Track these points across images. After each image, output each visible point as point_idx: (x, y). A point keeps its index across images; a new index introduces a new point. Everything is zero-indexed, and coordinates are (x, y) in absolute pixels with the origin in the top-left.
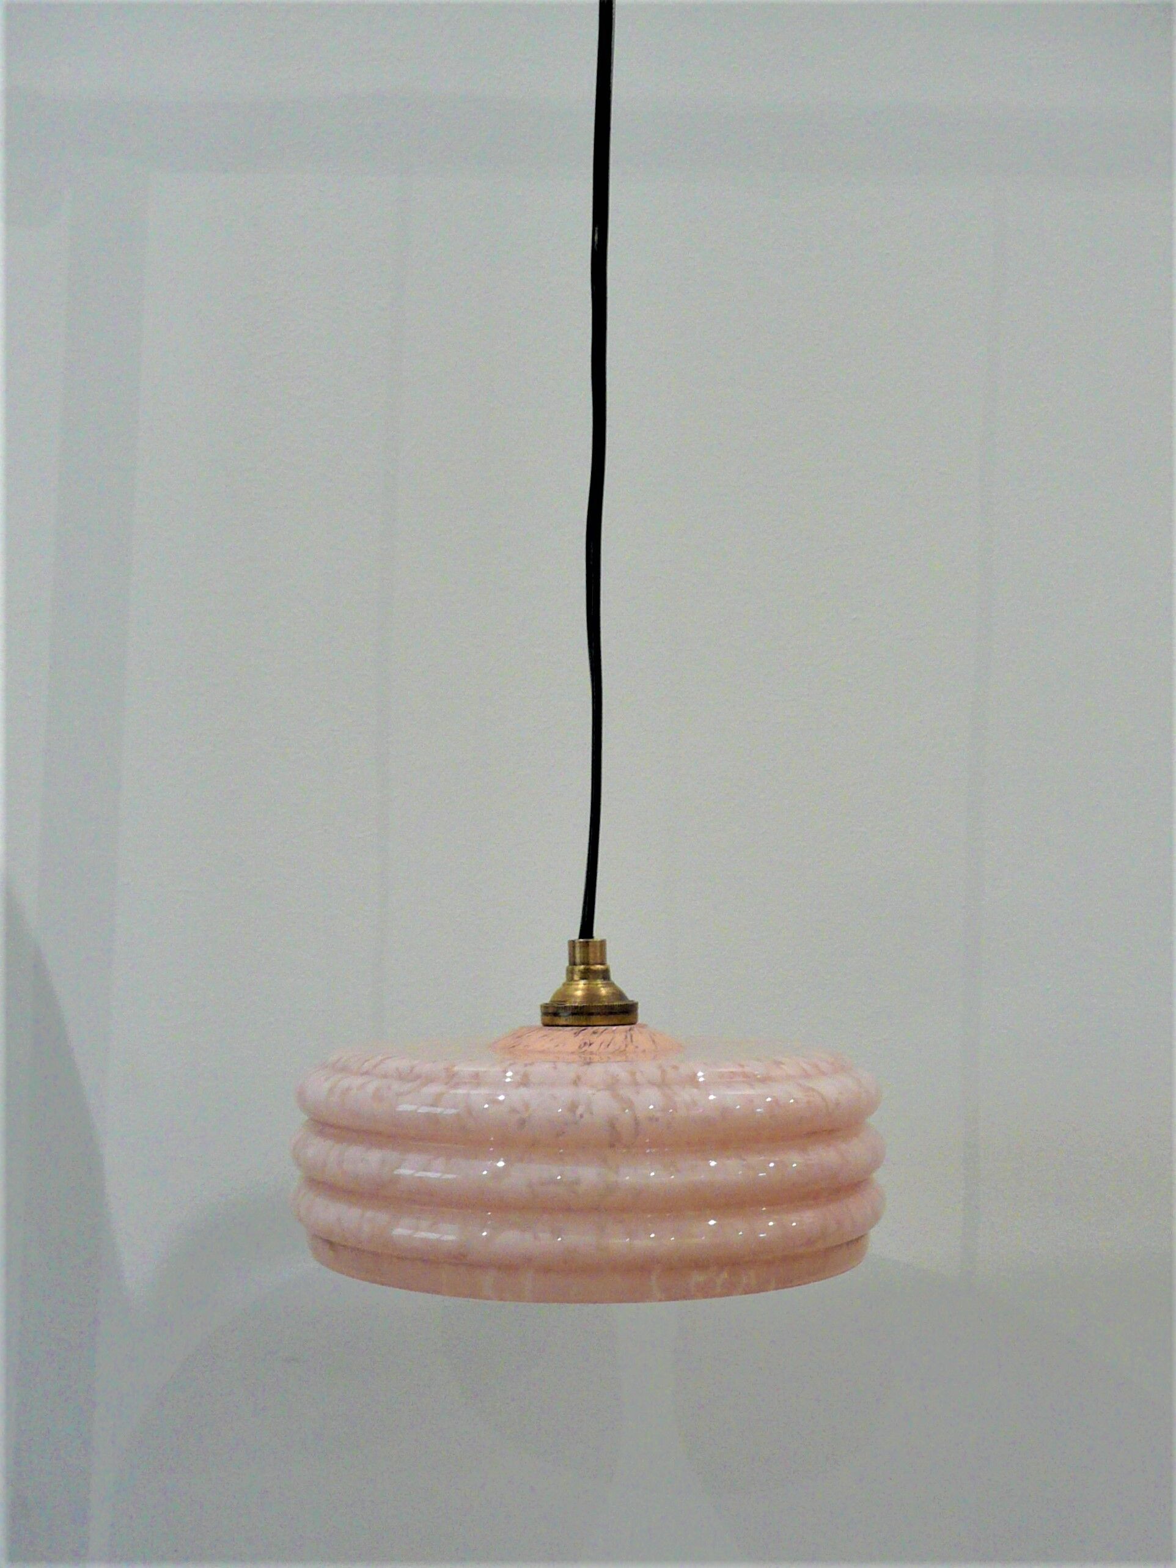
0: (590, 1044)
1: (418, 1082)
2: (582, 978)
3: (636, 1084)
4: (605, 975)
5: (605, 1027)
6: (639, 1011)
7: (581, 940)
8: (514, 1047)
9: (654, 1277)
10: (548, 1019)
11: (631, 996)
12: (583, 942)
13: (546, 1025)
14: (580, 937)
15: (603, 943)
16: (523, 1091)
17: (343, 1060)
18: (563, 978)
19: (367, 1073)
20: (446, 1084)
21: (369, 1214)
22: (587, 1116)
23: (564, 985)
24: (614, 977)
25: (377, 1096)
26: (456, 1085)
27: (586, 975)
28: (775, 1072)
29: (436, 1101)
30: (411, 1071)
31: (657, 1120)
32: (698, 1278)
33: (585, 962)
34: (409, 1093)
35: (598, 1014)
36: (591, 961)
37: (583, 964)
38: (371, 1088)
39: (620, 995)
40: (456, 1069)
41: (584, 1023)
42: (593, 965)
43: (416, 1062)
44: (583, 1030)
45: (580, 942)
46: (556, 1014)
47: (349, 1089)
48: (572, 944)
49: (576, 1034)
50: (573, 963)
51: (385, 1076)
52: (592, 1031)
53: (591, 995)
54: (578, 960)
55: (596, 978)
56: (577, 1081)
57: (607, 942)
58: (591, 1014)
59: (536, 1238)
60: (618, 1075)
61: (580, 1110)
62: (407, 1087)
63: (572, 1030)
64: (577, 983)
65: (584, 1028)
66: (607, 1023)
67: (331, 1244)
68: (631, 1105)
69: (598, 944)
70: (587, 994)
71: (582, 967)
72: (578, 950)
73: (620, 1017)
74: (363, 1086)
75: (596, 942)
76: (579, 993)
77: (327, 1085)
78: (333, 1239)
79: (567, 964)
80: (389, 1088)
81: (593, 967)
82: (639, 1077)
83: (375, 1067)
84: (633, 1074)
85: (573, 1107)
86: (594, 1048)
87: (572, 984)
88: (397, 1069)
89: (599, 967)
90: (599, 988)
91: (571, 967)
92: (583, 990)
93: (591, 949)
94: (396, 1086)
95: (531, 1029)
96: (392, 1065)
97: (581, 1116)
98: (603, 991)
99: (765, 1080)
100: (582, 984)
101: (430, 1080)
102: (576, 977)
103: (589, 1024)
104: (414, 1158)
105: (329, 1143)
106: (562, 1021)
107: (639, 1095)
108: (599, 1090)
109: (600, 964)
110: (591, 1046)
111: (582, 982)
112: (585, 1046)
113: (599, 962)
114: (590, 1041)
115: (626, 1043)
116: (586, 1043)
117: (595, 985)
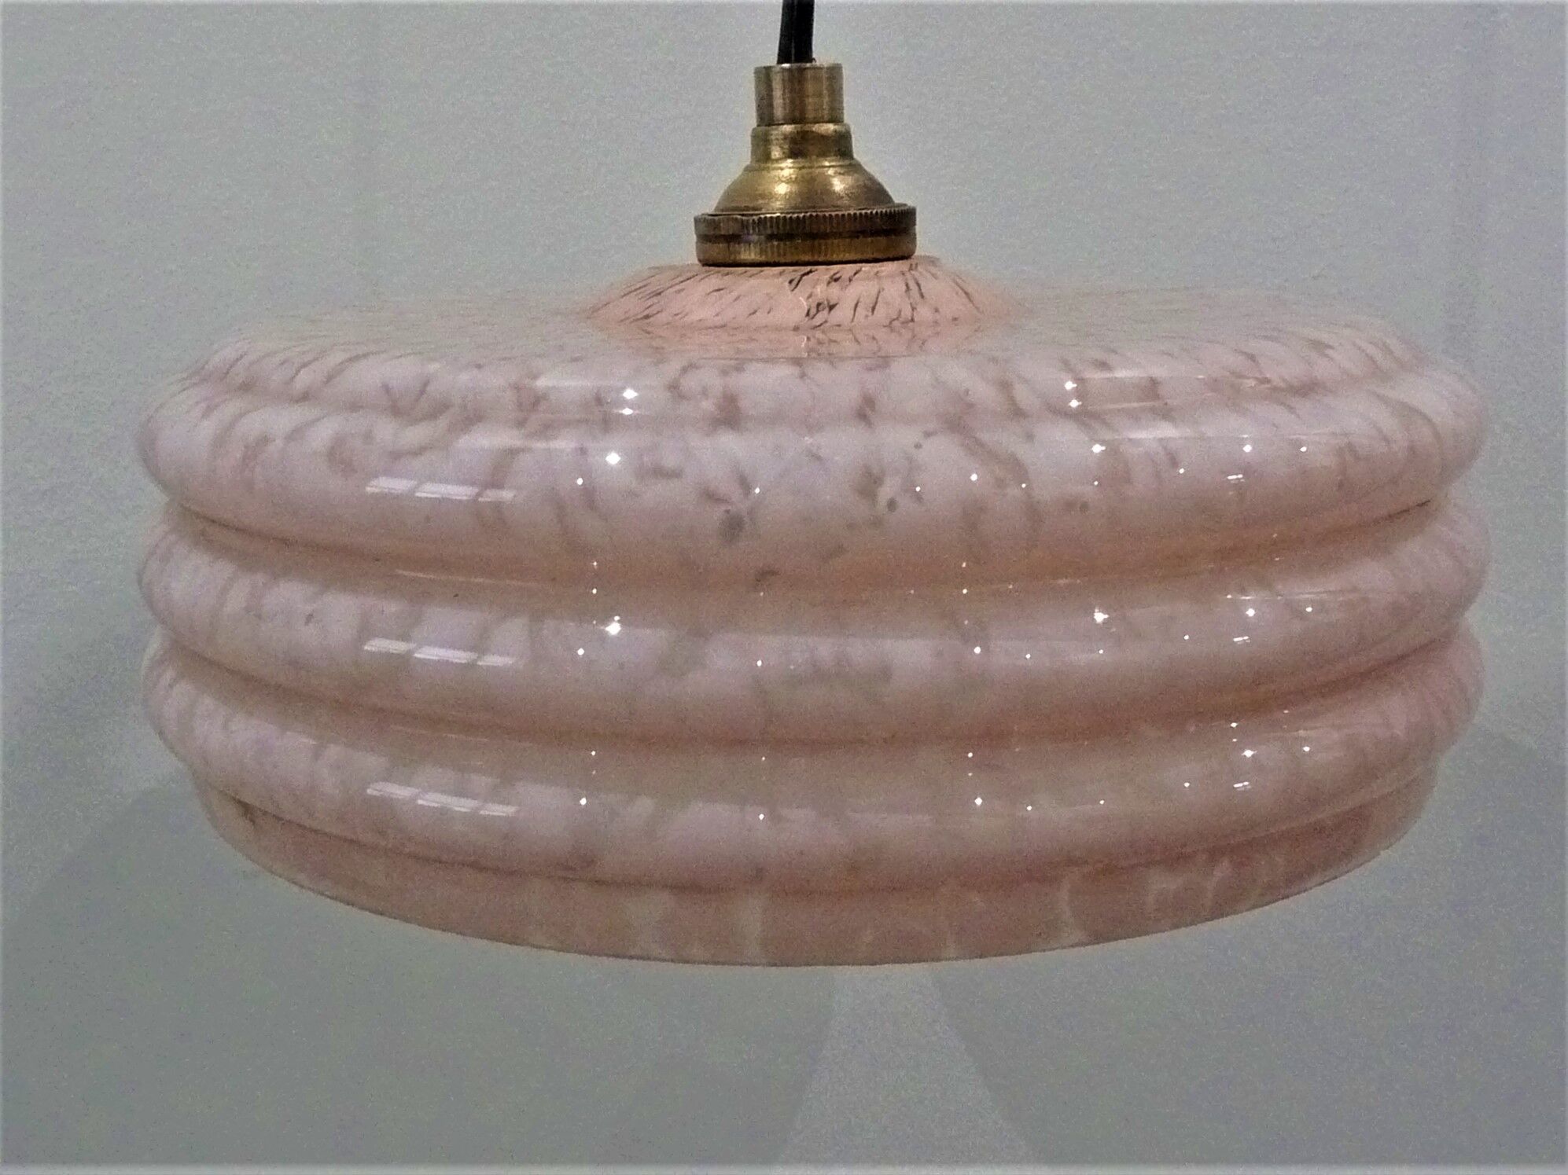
0: (831, 308)
1: (443, 422)
2: (789, 155)
3: (1017, 413)
4: (840, 146)
5: (856, 267)
6: (919, 228)
7: (786, 65)
8: (647, 317)
9: (1064, 894)
10: (717, 250)
11: (900, 195)
12: (789, 70)
13: (708, 263)
14: (780, 62)
15: (834, 72)
16: (730, 443)
17: (245, 361)
18: (743, 155)
19: (305, 397)
20: (521, 424)
21: (334, 752)
22: (905, 504)
23: (748, 169)
24: (859, 152)
25: (338, 456)
26: (547, 430)
27: (798, 148)
28: (1322, 369)
29: (499, 470)
30: (422, 392)
31: (1084, 507)
32: (1162, 884)
33: (797, 116)
34: (418, 452)
35: (840, 235)
36: (810, 115)
37: (792, 121)
38: (324, 433)
39: (874, 191)
40: (542, 383)
41: (807, 258)
42: (816, 121)
43: (433, 367)
44: (808, 273)
45: (784, 69)
46: (733, 239)
47: (265, 440)
48: (764, 76)
49: (795, 284)
50: (766, 118)
51: (354, 406)
52: (827, 277)
53: (811, 190)
54: (779, 112)
55: (824, 154)
56: (866, 412)
57: (845, 72)
58: (825, 236)
59: (774, 817)
60: (967, 392)
61: (887, 490)
62: (415, 434)
63: (781, 273)
64: (776, 165)
65: (808, 268)
66: (858, 257)
67: (246, 809)
68: (1017, 469)
69: (825, 76)
70: (800, 194)
71: (788, 128)
72: (778, 93)
73: (882, 240)
74: (296, 434)
75: (820, 68)
76: (782, 189)
77: (208, 429)
78: (248, 799)
79: (752, 121)
80: (368, 437)
81: (816, 128)
82: (1022, 394)
83: (330, 378)
84: (1005, 386)
85: (869, 483)
86: (837, 316)
87: (768, 169)
88: (387, 389)
89: (827, 127)
90: (827, 178)
91: (763, 128)
92: (789, 181)
93: (810, 87)
94: (387, 431)
95: (682, 276)
96: (369, 375)
97: (892, 505)
98: (839, 185)
99: (1307, 389)
100: (787, 168)
101: (472, 417)
102: (776, 153)
103: (816, 258)
104: (445, 618)
105: (225, 569)
106: (749, 254)
107: (1030, 437)
108: (928, 435)
109: (829, 122)
110: (832, 312)
111: (789, 162)
112: (818, 311)
113: (826, 118)
114: (827, 300)
115: (911, 304)
116: (819, 305)
117: (818, 171)
